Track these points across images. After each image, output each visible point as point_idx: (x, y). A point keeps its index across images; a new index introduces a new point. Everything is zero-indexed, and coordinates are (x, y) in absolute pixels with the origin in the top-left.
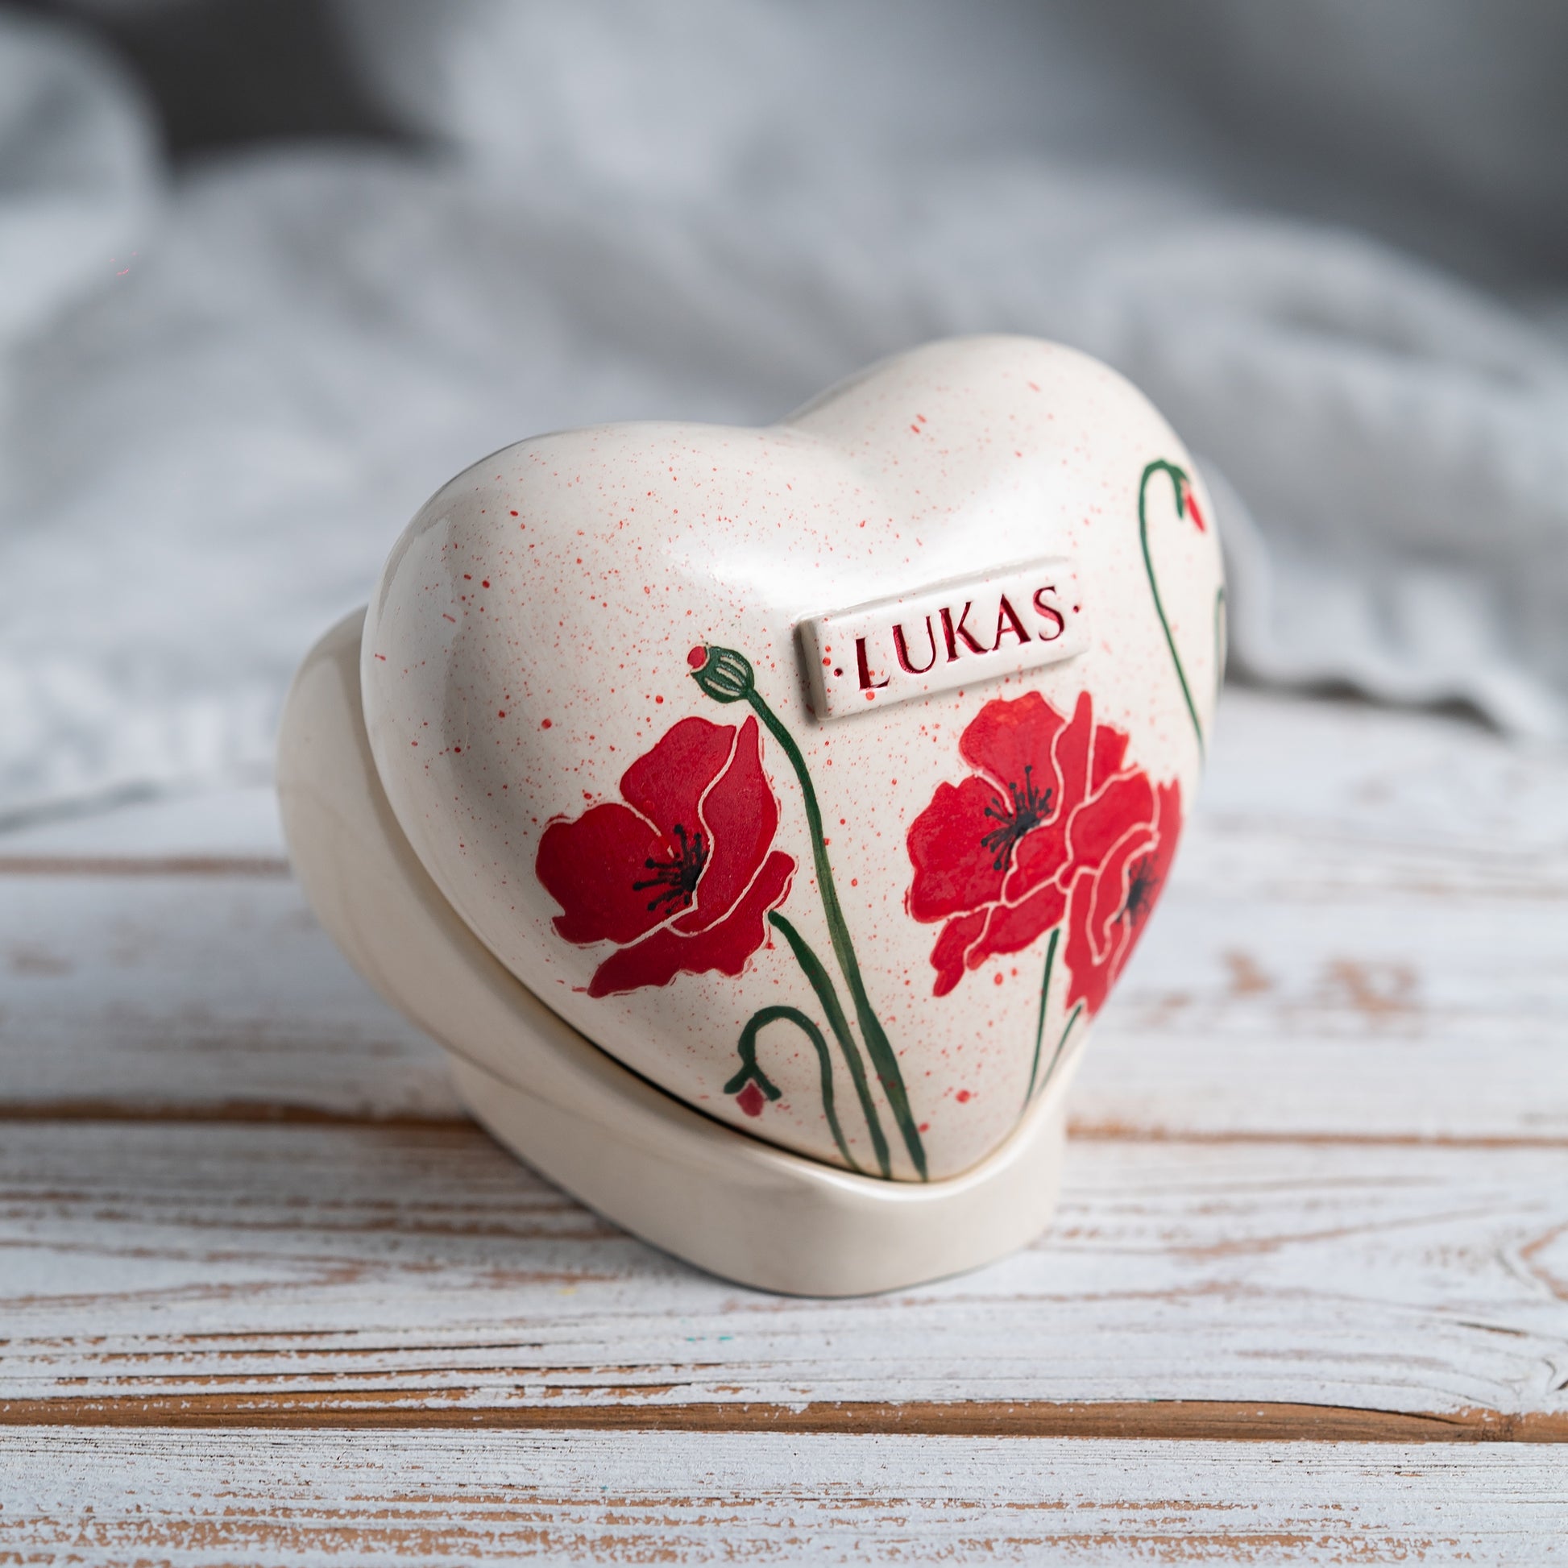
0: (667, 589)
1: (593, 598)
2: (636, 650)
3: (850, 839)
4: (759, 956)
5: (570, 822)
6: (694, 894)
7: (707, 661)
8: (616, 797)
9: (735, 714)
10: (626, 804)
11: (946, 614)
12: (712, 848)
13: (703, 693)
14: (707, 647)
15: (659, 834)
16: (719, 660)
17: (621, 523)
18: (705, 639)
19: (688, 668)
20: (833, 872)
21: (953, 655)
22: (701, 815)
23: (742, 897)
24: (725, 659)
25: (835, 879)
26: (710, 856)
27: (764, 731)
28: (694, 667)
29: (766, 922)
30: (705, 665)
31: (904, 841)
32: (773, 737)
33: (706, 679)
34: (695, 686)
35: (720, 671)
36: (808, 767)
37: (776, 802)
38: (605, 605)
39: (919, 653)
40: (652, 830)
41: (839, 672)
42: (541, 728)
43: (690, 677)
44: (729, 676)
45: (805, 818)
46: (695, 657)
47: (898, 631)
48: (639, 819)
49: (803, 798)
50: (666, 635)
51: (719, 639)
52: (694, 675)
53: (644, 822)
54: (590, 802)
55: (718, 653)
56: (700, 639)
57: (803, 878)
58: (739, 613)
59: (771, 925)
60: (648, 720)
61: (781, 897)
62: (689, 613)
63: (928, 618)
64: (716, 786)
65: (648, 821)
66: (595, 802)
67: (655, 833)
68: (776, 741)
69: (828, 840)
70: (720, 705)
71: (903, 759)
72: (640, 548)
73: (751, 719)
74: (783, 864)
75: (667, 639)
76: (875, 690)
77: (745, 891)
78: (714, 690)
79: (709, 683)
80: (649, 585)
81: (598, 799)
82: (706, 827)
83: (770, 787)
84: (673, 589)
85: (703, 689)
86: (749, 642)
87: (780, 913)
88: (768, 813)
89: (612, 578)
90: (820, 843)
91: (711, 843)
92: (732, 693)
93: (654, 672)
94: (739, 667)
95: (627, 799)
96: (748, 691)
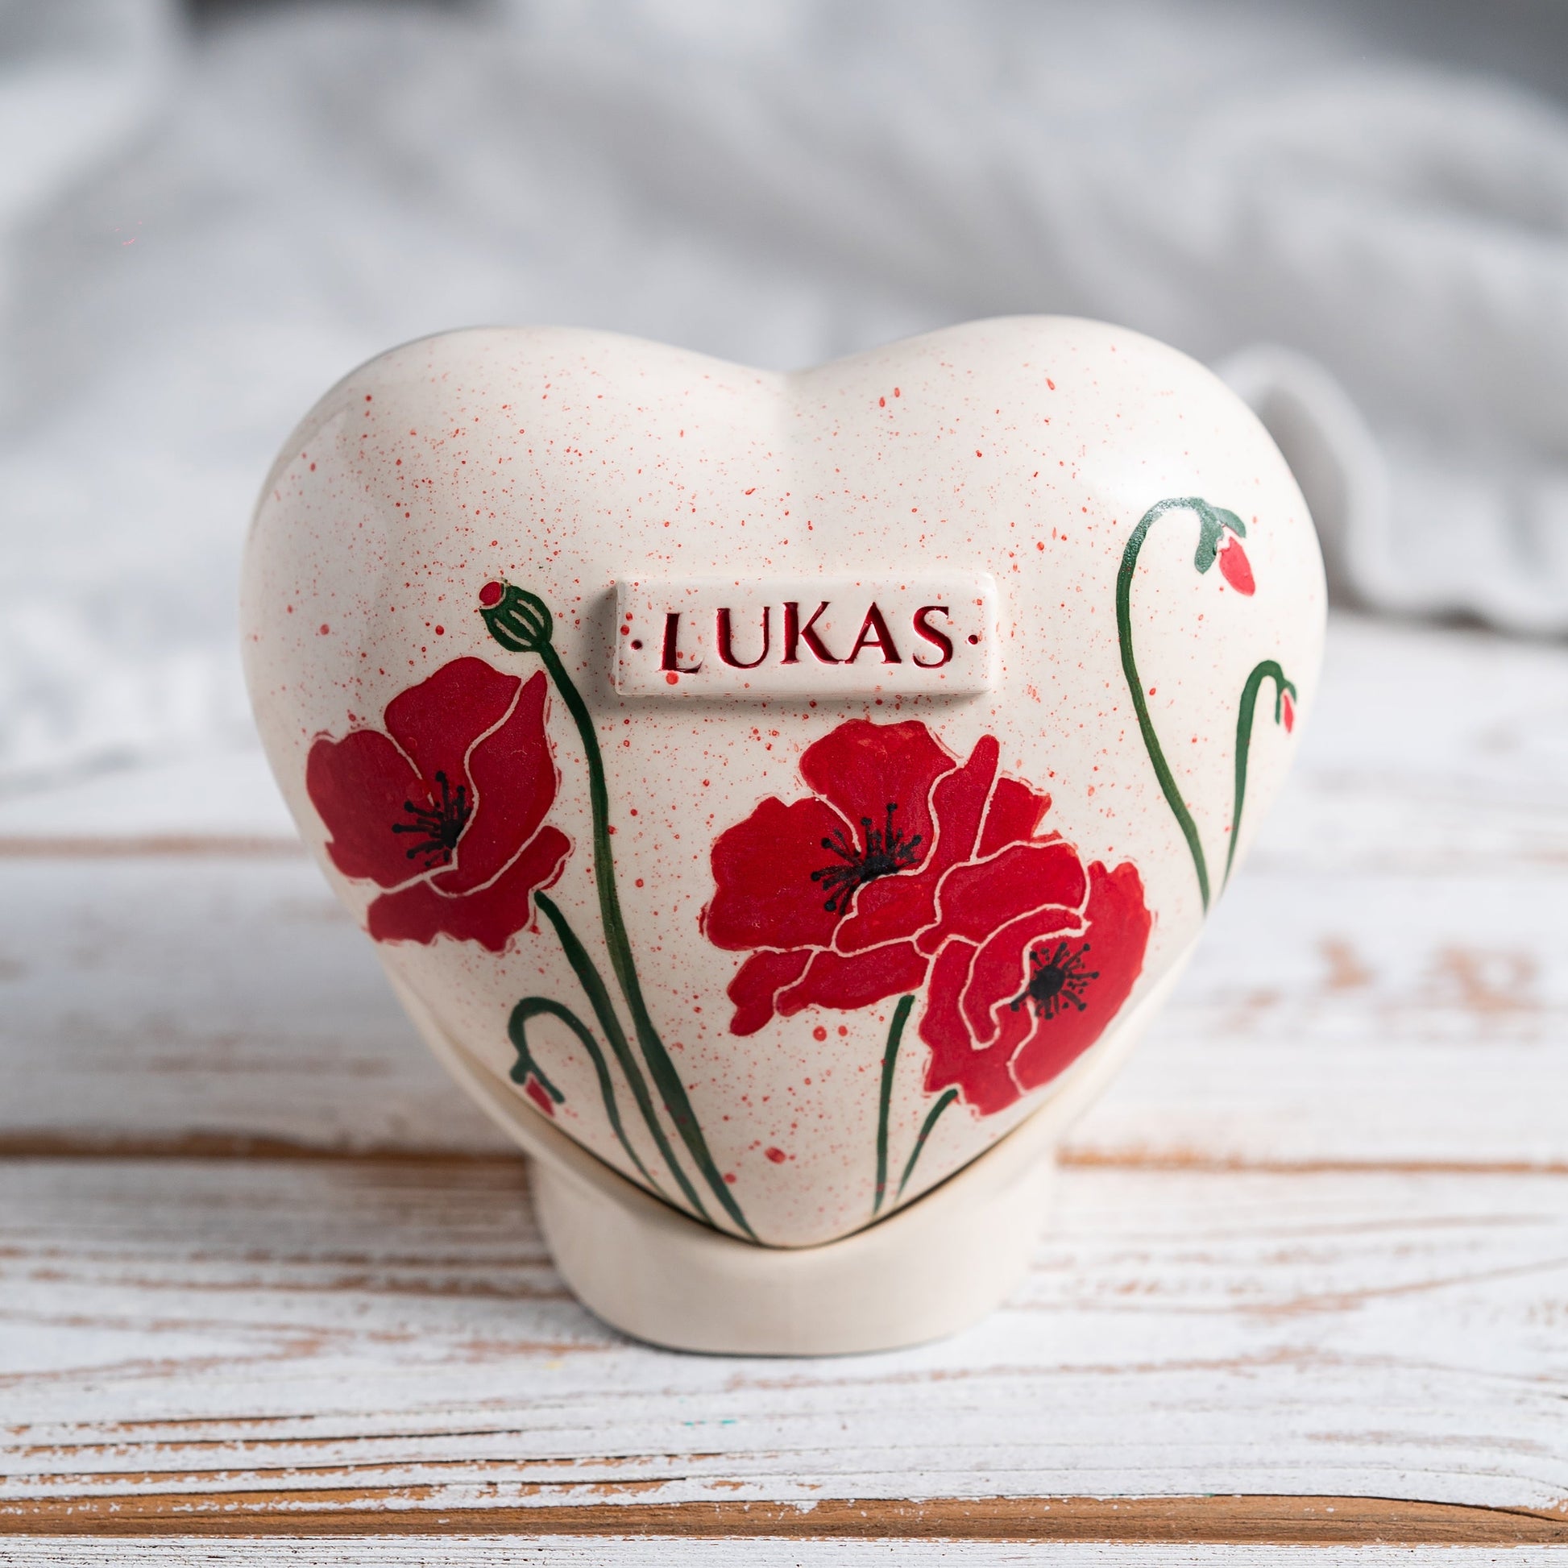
0: (478, 513)
1: (398, 505)
2: (426, 571)
3: (641, 834)
4: (522, 937)
5: (333, 741)
6: (455, 851)
7: (501, 600)
8: (379, 725)
9: (523, 665)
10: (389, 736)
11: (792, 610)
12: (476, 806)
13: (489, 634)
14: (505, 585)
15: (420, 776)
16: (515, 602)
17: (457, 431)
18: (505, 576)
19: (477, 603)
20: (615, 865)
21: (791, 656)
22: (467, 767)
23: (506, 867)
24: (523, 603)
25: (616, 873)
26: (473, 814)
27: (553, 691)
28: (486, 604)
29: (532, 903)
30: (498, 604)
31: (708, 851)
32: (562, 700)
33: (496, 620)
34: (480, 625)
35: (514, 614)
36: (600, 742)
37: (556, 772)
38: (408, 515)
39: (747, 644)
40: (413, 771)
41: (637, 645)
42: (319, 633)
43: (479, 613)
44: (524, 622)
45: (588, 798)
46: (490, 592)
47: (724, 617)
48: (400, 755)
49: (588, 775)
50: (462, 562)
51: (518, 580)
52: (483, 612)
53: (404, 759)
54: (355, 724)
55: (517, 592)
56: (499, 575)
57: (580, 862)
58: (552, 556)
59: (537, 907)
60: (424, 649)
61: (551, 878)
62: (495, 543)
63: (767, 609)
64: (488, 738)
65: (410, 760)
66: (359, 725)
67: (416, 775)
68: (565, 705)
69: (613, 829)
70: (506, 652)
71: (722, 760)
72: (464, 462)
73: (539, 677)
74: (557, 844)
75: (462, 566)
76: (680, 674)
77: (511, 862)
78: (504, 635)
79: (499, 625)
81: (362, 723)
82: (471, 782)
83: (551, 754)
84: (484, 514)
85: (490, 630)
86: (556, 591)
87: (548, 896)
88: (546, 783)
89: (423, 489)
90: (603, 830)
91: (476, 799)
92: (527, 643)
93: (440, 599)
94: (537, 615)
95: (389, 730)
96: (541, 642)
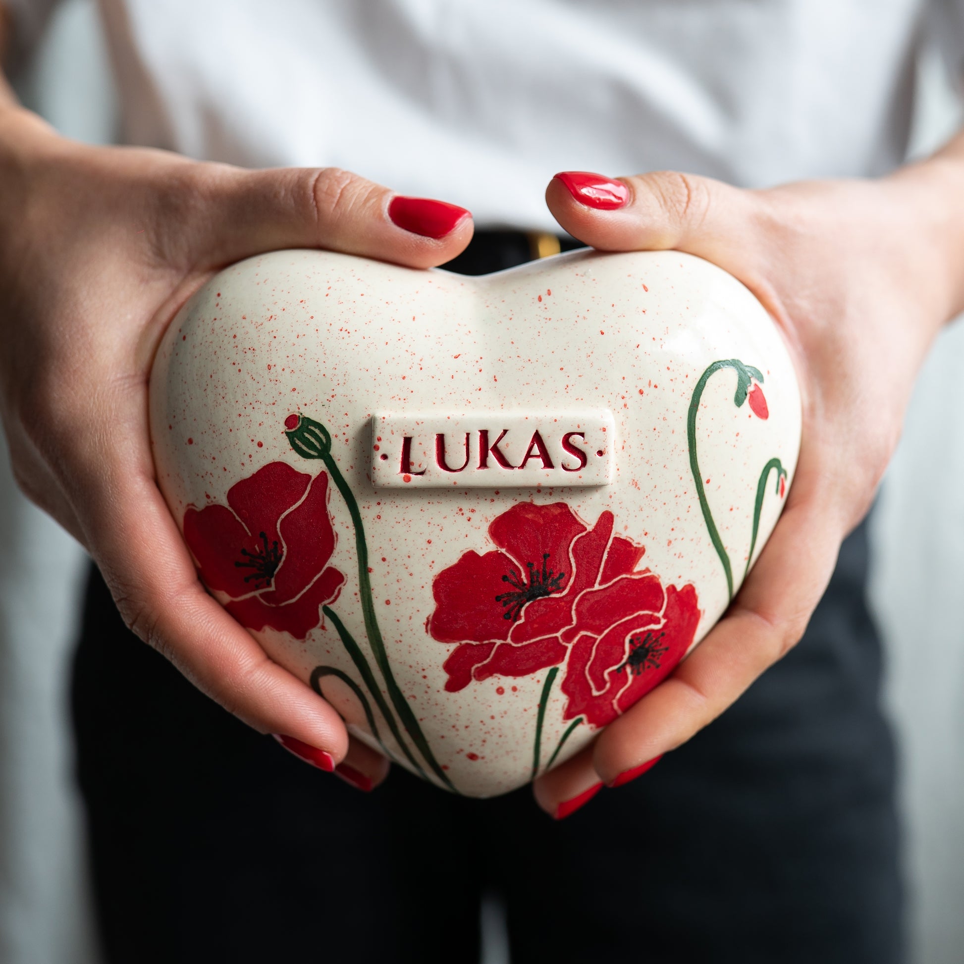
0: (283, 370)
1: (234, 364)
2: (251, 407)
3: (388, 573)
4: (315, 632)
5: (198, 510)
6: (273, 580)
7: (298, 426)
8: (224, 502)
9: (313, 467)
10: (230, 509)
11: (484, 434)
12: (285, 553)
13: (291, 448)
14: (301, 416)
15: (250, 534)
16: (307, 427)
17: (271, 317)
18: (301, 411)
19: (283, 428)
20: (372, 591)
21: (484, 464)
22: (278, 530)
23: (305, 591)
24: (312, 428)
25: (373, 596)
26: (284, 558)
27: (332, 484)
28: (289, 428)
29: (321, 612)
30: (296, 428)
31: (431, 583)
32: (338, 489)
33: (295, 439)
34: (286, 441)
35: (307, 435)
36: (362, 516)
37: (334, 534)
38: (240, 371)
39: (455, 457)
40: (246, 531)
41: (385, 457)
42: (187, 443)
43: (284, 434)
44: (313, 440)
45: (355, 550)
46: (291, 421)
47: (441, 439)
48: (238, 521)
49: (355, 536)
50: (274, 401)
51: (309, 413)
52: (287, 434)
53: (240, 523)
54: (209, 501)
55: (308, 421)
56: (297, 410)
57: (350, 588)
58: (330, 398)
59: (325, 615)
60: (250, 456)
61: (332, 598)
62: (294, 390)
63: (468, 434)
64: (291, 513)
65: (243, 524)
66: (212, 501)
67: (247, 533)
68: (340, 493)
69: (371, 569)
70: (302, 459)
71: (440, 528)
72: (275, 337)
73: (323, 474)
74: (336, 578)
75: (274, 404)
76: (412, 476)
77: (308, 587)
78: (300, 448)
79: (297, 441)
80: (272, 364)
81: (214, 500)
82: (282, 539)
83: (331, 523)
84: (287, 371)
85: (292, 445)
86: (333, 420)
87: (331, 609)
88: (328, 541)
89: (249, 354)
90: (364, 570)
91: (285, 550)
92: (313, 453)
93: (260, 425)
94: (321, 436)
95: (231, 505)
96: (324, 452)
